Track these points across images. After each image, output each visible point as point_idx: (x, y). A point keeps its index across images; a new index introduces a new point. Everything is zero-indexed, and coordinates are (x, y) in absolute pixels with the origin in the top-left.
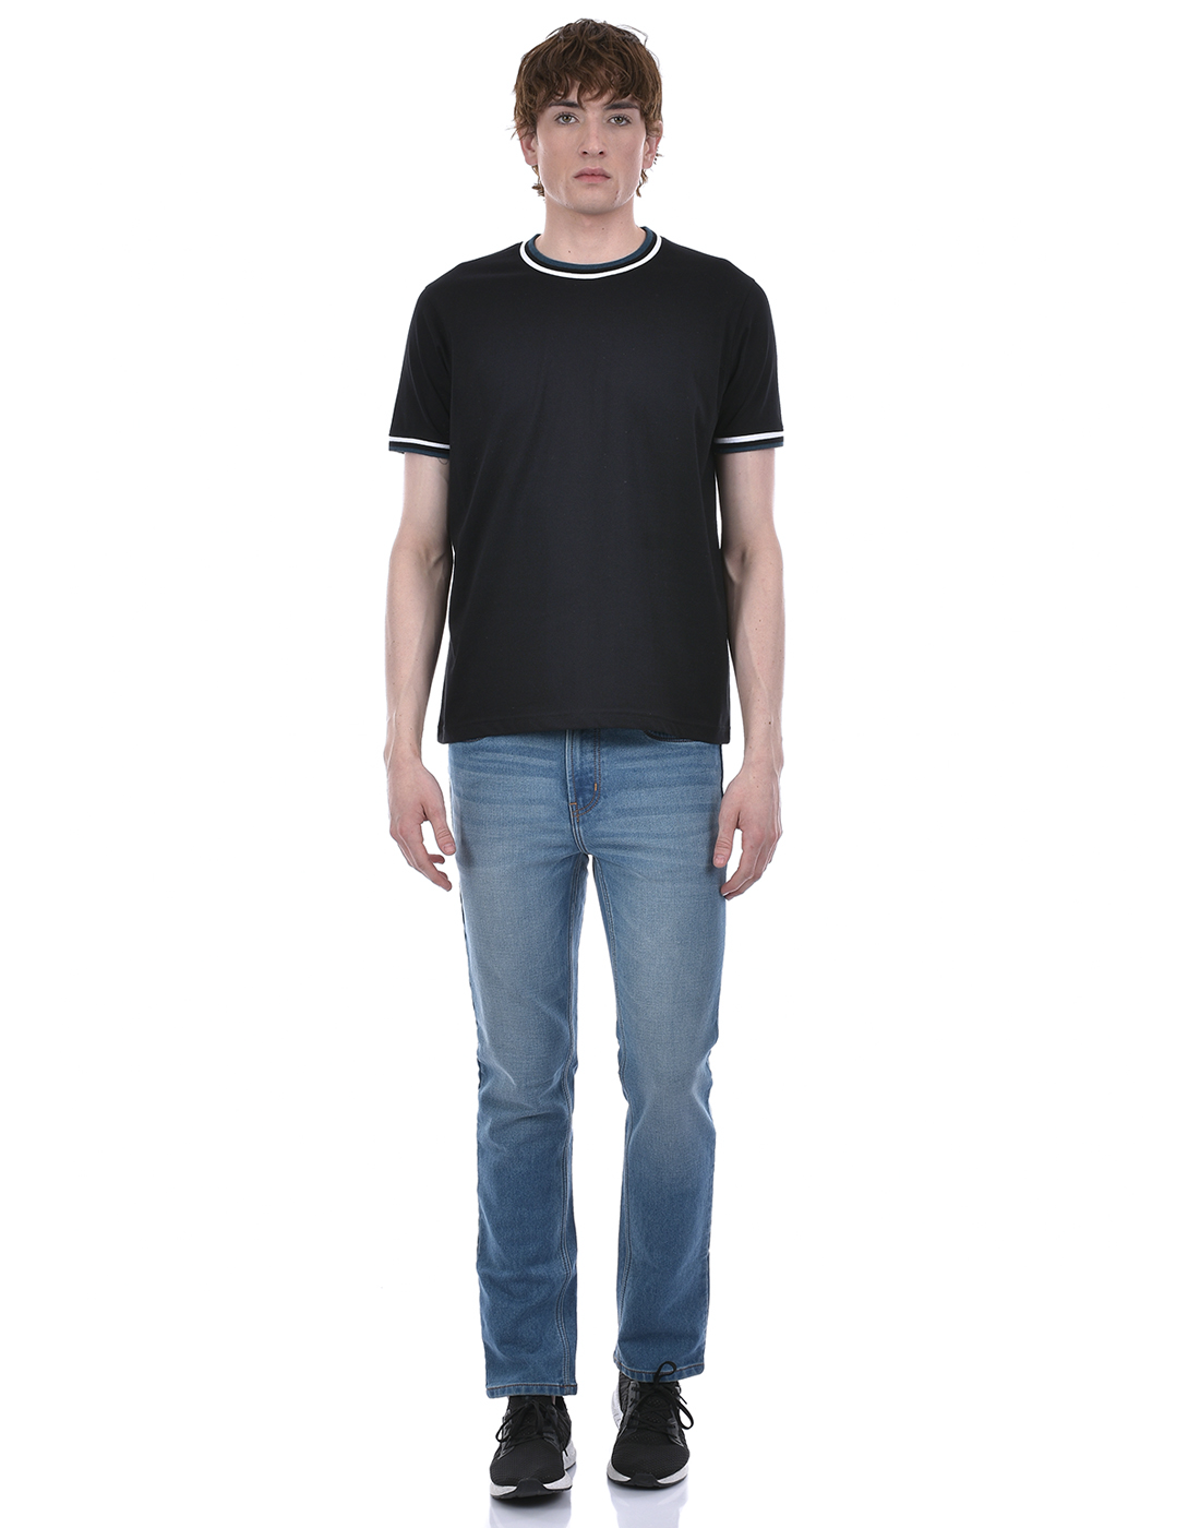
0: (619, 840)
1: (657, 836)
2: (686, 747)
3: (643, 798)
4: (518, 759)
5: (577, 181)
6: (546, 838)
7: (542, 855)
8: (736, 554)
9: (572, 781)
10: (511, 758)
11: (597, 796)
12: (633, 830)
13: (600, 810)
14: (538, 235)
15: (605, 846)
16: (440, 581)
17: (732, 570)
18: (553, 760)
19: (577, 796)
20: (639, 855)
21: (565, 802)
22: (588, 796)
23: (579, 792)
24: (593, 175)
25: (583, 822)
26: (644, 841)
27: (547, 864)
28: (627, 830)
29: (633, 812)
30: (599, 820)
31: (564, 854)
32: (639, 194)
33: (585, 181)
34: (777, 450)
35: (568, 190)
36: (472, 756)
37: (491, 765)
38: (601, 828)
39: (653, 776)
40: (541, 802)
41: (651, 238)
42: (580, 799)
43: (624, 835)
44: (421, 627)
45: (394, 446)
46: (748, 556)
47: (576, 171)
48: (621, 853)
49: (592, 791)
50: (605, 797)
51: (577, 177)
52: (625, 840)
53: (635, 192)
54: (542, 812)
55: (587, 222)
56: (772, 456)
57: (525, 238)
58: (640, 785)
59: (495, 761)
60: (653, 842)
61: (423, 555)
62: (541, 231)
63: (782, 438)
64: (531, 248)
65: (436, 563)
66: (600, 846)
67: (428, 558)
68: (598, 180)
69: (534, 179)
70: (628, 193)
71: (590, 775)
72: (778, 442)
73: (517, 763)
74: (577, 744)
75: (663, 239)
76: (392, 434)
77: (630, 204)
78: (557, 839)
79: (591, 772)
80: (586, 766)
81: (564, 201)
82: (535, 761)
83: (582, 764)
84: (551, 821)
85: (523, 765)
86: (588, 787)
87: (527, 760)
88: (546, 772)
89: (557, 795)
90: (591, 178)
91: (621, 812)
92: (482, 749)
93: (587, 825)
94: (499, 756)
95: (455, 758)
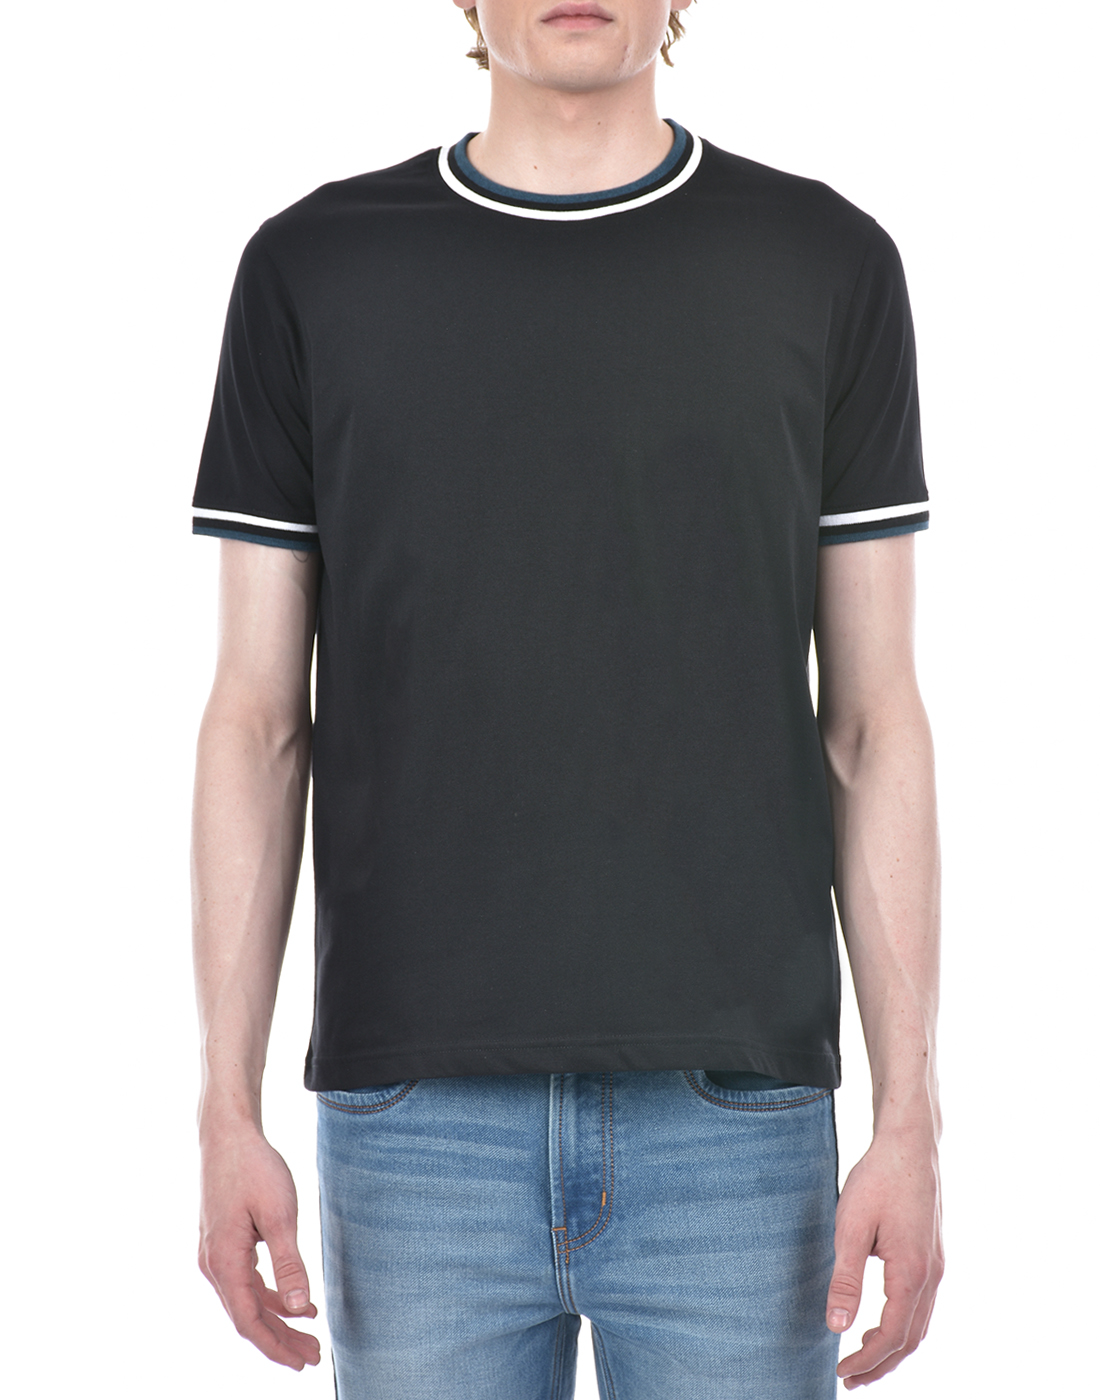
0: (643, 1299)
1: (718, 1292)
2: (775, 1120)
3: (688, 1221)
4: (456, 1146)
5: (550, 31)
6: (507, 1291)
7: (498, 1323)
8: (847, 735)
9: (561, 1187)
10: (440, 1145)
11: (604, 1215)
12: (671, 1281)
13: (610, 1242)
14: (472, 136)
15: (616, 1307)
16: (292, 781)
17: (840, 764)
18: (523, 1147)
19: (567, 1215)
20: (679, 1327)
21: (544, 1226)
22: (589, 1215)
23: (570, 1208)
24: (578, 16)
25: (578, 1263)
26: (692, 1302)
27: (507, 1337)
28: (659, 1281)
29: (675, 1247)
30: (608, 1260)
31: (537, 1318)
32: (667, 60)
33: (563, 28)
34: (918, 535)
35: (530, 45)
36: (368, 1140)
37: (403, 1158)
38: (611, 1274)
39: (713, 1176)
40: (497, 1227)
41: (682, 142)
42: (574, 1221)
43: (653, 1289)
44: (256, 871)
45: (201, 526)
46: (869, 736)
47: (546, 9)
48: (640, 1321)
49: (596, 1207)
50: (621, 1218)
51: (551, 19)
52: (657, 1299)
53: (658, 54)
54: (499, 1248)
55: (568, 109)
56: (911, 549)
57: (447, 141)
58: (688, 1195)
59: (412, 1151)
60: (710, 1304)
61: (261, 733)
62: (481, 122)
63: (927, 512)
64: (459, 158)
65: (286, 749)
66: (604, 1306)
67: (269, 739)
68: (589, 26)
69: (471, 41)
70: (645, 51)
71: (594, 1177)
72: (919, 521)
73: (453, 1155)
74: (571, 1117)
75: (705, 143)
76: (199, 502)
77: (648, 76)
78: (524, 1293)
79: (596, 1171)
80: (588, 1161)
81: (526, 67)
82: (488, 1151)
83: (579, 1157)
84: (517, 1261)
85: (465, 1158)
86: (590, 1199)
87: (472, 1148)
88: (509, 1171)
89: (528, 1215)
90: (573, 22)
91: (650, 1247)
92: (388, 1128)
93: (583, 1268)
94: (420, 1141)
95: (332, 1141)
